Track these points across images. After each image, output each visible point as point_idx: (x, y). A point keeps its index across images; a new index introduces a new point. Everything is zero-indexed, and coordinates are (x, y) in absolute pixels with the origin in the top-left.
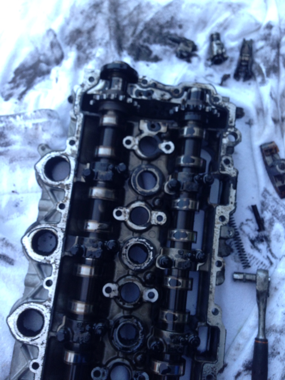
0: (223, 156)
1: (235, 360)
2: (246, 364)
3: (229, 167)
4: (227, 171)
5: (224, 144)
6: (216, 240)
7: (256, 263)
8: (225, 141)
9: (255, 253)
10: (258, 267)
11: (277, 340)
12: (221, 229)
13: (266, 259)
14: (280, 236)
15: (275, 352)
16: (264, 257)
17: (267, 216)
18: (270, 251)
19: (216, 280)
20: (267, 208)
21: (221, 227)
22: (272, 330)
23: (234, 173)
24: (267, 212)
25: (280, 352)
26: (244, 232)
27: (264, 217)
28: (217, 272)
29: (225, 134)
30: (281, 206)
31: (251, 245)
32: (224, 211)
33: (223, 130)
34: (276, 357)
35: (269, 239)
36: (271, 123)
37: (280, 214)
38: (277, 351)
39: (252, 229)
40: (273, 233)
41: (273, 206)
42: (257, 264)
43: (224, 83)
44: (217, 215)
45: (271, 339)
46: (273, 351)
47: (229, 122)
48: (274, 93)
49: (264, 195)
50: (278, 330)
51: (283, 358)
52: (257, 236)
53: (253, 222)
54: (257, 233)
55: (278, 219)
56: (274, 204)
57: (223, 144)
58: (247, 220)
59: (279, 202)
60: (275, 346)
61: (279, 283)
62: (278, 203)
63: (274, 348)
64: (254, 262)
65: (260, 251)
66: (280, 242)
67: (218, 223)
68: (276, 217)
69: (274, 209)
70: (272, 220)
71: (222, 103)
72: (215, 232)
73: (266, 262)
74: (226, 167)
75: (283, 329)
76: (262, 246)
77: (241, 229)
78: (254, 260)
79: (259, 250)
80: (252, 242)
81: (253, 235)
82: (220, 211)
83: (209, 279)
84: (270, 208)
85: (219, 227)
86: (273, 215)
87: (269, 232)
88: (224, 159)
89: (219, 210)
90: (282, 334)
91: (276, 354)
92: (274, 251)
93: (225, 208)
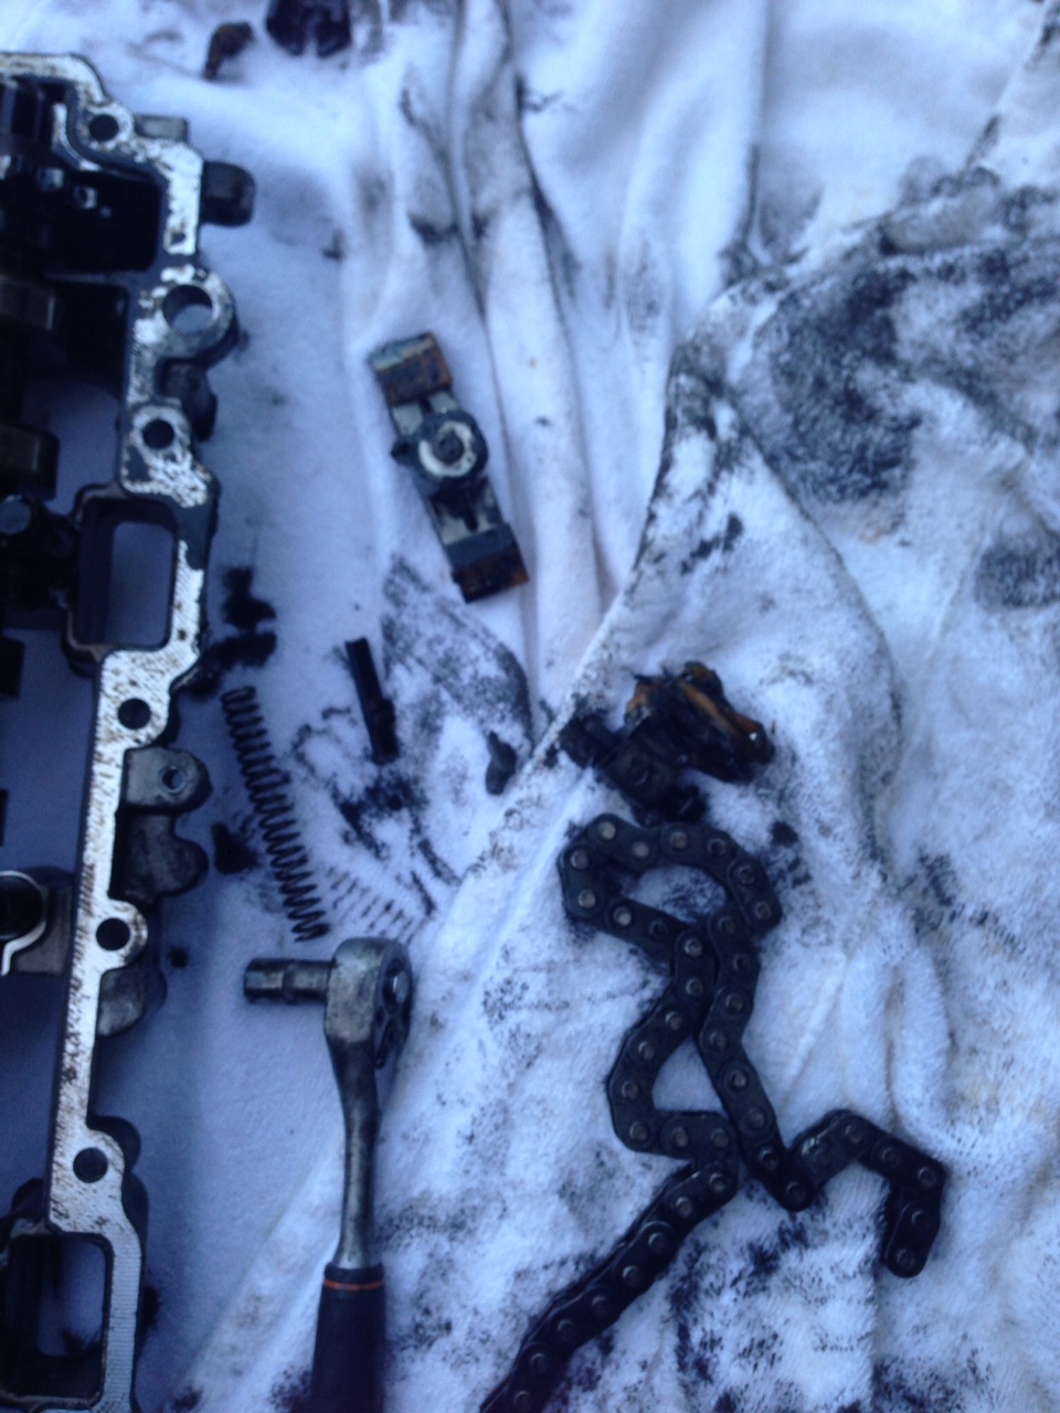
0: (138, 407)
1: (237, 1373)
2: (287, 1389)
3: (173, 458)
4: (161, 482)
5: (145, 346)
6: (102, 822)
7: (361, 907)
8: (149, 331)
9: (361, 866)
10: (372, 926)
11: (439, 1262)
12: (126, 766)
13: (409, 888)
14: (464, 777)
15: (430, 1321)
16: (398, 878)
17: (407, 686)
18: (425, 847)
19: (100, 1012)
20: (408, 649)
21: (128, 753)
22: (416, 1221)
23: (194, 489)
24: (409, 669)
25: (454, 1324)
26: (312, 769)
27: (396, 695)
28: (105, 976)
29: (148, 298)
30: (475, 636)
31: (347, 827)
32: (141, 676)
33: (140, 277)
34: (435, 1347)
35: (418, 794)
36: (407, 241)
37: (466, 675)
38: (440, 1319)
39: (347, 755)
40: (439, 763)
41: (439, 640)
42: (365, 914)
43: (226, 67)
44: (108, 696)
45: (408, 1264)
46: (418, 1318)
47: (167, 238)
48: (422, 96)
49: (392, 589)
50: (442, 1217)
51: (463, 1352)
52: (370, 783)
53: (353, 722)
54: (371, 769)
55: (458, 697)
56: (443, 628)
57: (136, 347)
58: (328, 713)
59: (465, 621)
60: (430, 1296)
61: (448, 997)
62: (458, 624)
63: (424, 1302)
64: (353, 906)
65: (384, 853)
66: (463, 805)
67: (113, 737)
68: (449, 687)
69: (440, 650)
70: (433, 708)
71: (134, 144)
72: (98, 779)
73: (410, 904)
74: (156, 462)
75: (463, 1211)
76: (392, 830)
77: (301, 758)
78: (355, 895)
79: (376, 849)
80: (352, 812)
81: (355, 779)
82: (123, 679)
83: (65, 1011)
84: (420, 649)
85: (119, 759)
86: (437, 679)
87: (420, 761)
88: (141, 420)
89: (117, 672)
90: (460, 1235)
91: (434, 1334)
92: (440, 850)
93: (149, 661)
